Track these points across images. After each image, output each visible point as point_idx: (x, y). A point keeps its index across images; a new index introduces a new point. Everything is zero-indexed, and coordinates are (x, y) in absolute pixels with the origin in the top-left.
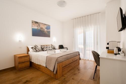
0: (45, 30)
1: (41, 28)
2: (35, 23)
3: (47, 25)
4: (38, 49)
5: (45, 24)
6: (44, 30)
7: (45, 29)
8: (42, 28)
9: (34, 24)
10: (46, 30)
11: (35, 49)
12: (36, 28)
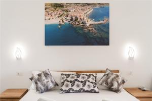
0: (88, 25)
1: (72, 20)
2: (53, 9)
3: (94, 5)
4: (44, 85)
5: (89, 4)
6: (83, 23)
7: (86, 19)
8: (76, 19)
9: (50, 13)
10: (89, 22)
11: (36, 83)
12: (55, 21)
